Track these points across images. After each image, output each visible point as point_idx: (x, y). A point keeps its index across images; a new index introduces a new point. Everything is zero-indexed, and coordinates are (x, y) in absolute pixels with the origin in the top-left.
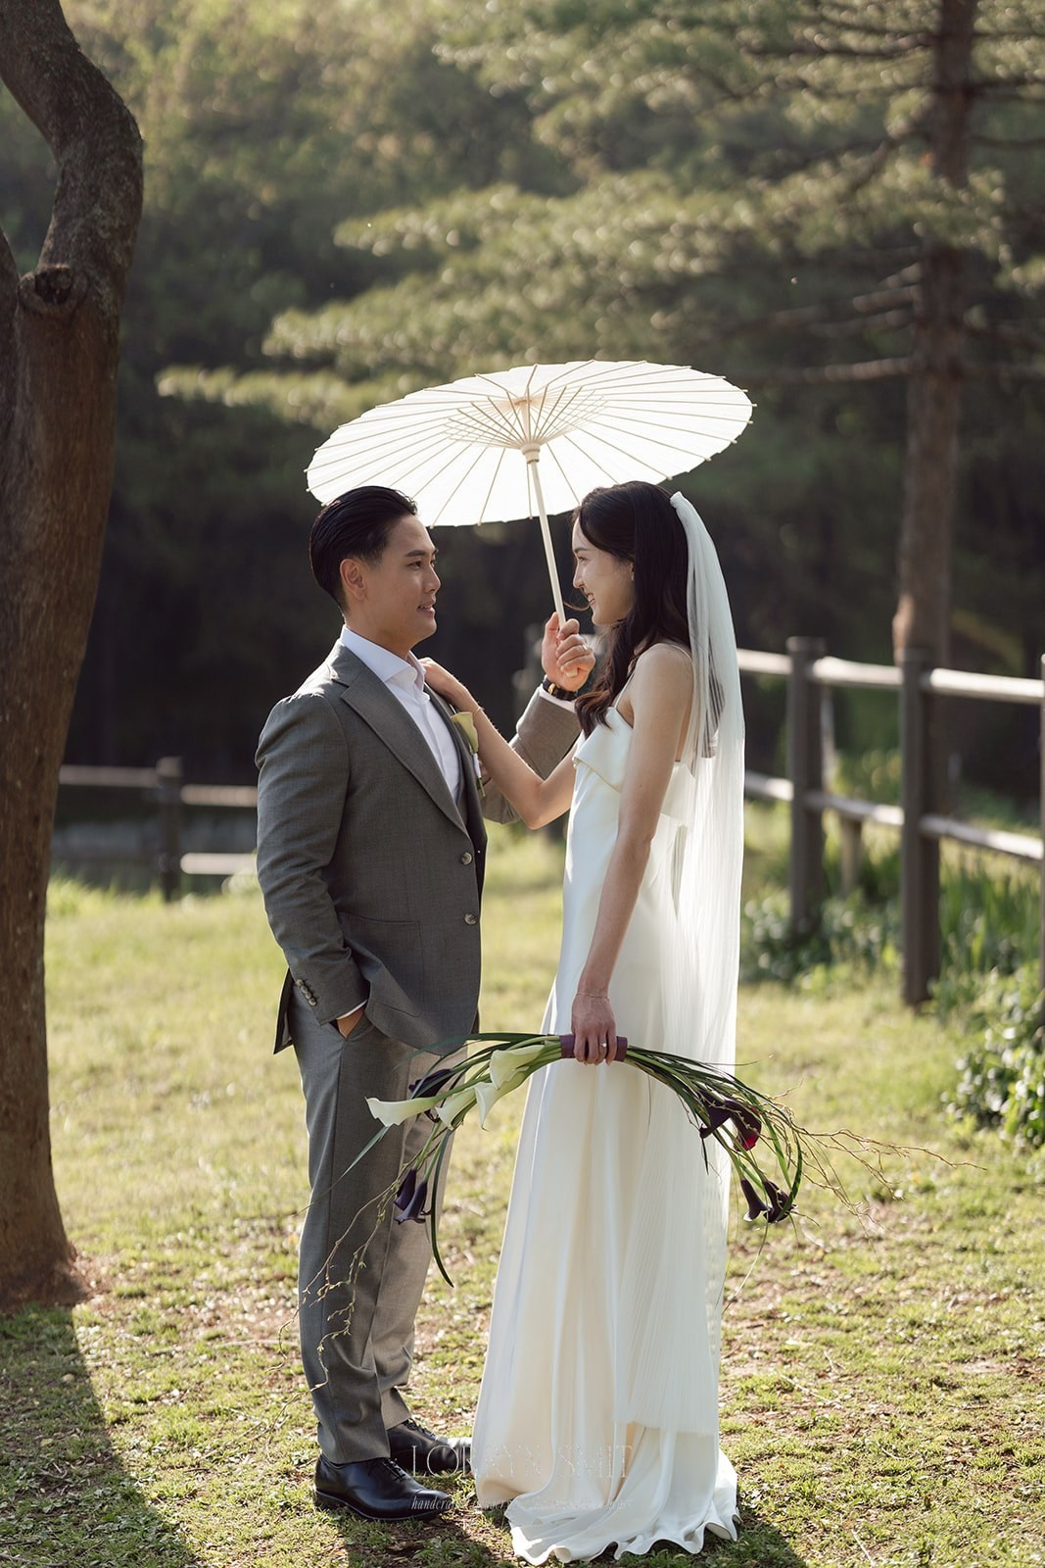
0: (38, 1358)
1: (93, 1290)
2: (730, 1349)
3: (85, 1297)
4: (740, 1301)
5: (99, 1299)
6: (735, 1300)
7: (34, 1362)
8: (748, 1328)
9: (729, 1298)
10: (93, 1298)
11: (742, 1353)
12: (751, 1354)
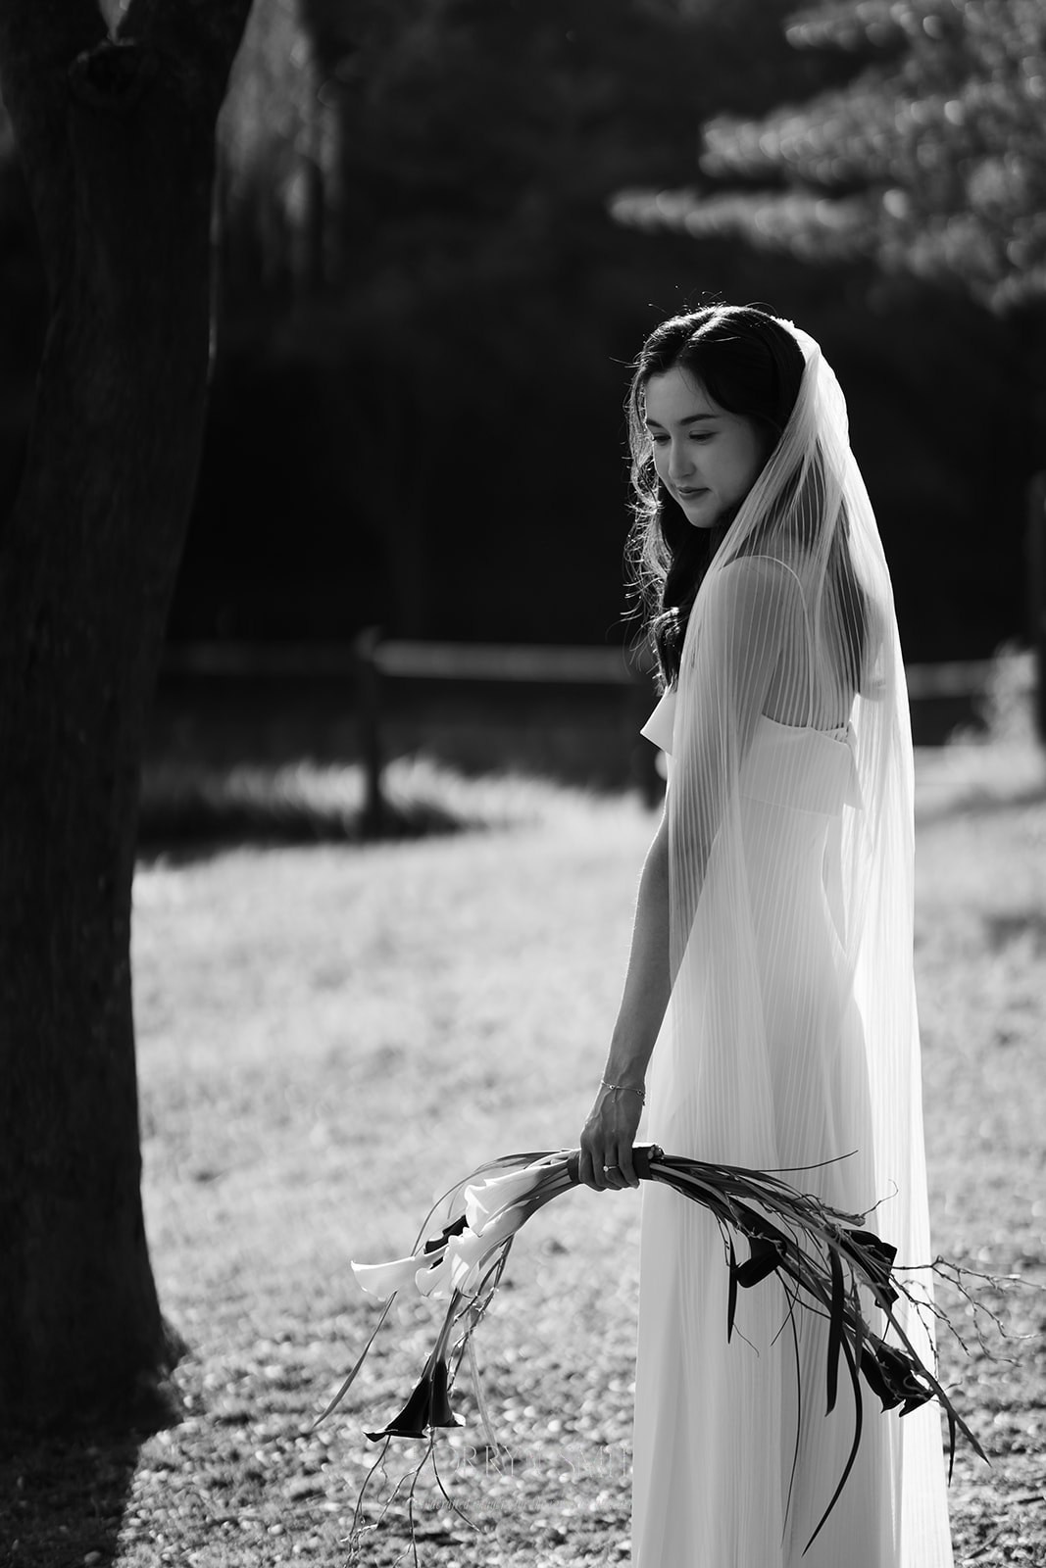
0: (70, 1520)
1: (186, 1409)
2: (981, 1542)
3: (171, 1421)
4: (1029, 1451)
5: (189, 1425)
6: (1021, 1450)
7: (63, 1528)
8: (1021, 1503)
9: (1015, 1446)
10: (182, 1421)
11: (995, 1550)
12: (1008, 1551)
